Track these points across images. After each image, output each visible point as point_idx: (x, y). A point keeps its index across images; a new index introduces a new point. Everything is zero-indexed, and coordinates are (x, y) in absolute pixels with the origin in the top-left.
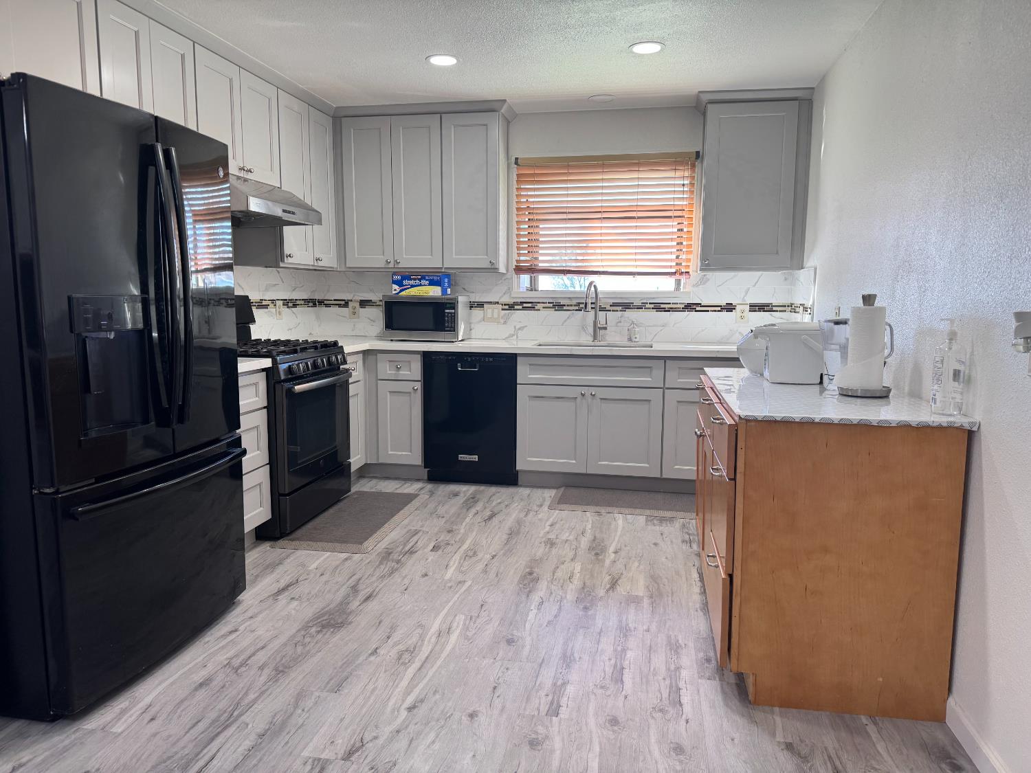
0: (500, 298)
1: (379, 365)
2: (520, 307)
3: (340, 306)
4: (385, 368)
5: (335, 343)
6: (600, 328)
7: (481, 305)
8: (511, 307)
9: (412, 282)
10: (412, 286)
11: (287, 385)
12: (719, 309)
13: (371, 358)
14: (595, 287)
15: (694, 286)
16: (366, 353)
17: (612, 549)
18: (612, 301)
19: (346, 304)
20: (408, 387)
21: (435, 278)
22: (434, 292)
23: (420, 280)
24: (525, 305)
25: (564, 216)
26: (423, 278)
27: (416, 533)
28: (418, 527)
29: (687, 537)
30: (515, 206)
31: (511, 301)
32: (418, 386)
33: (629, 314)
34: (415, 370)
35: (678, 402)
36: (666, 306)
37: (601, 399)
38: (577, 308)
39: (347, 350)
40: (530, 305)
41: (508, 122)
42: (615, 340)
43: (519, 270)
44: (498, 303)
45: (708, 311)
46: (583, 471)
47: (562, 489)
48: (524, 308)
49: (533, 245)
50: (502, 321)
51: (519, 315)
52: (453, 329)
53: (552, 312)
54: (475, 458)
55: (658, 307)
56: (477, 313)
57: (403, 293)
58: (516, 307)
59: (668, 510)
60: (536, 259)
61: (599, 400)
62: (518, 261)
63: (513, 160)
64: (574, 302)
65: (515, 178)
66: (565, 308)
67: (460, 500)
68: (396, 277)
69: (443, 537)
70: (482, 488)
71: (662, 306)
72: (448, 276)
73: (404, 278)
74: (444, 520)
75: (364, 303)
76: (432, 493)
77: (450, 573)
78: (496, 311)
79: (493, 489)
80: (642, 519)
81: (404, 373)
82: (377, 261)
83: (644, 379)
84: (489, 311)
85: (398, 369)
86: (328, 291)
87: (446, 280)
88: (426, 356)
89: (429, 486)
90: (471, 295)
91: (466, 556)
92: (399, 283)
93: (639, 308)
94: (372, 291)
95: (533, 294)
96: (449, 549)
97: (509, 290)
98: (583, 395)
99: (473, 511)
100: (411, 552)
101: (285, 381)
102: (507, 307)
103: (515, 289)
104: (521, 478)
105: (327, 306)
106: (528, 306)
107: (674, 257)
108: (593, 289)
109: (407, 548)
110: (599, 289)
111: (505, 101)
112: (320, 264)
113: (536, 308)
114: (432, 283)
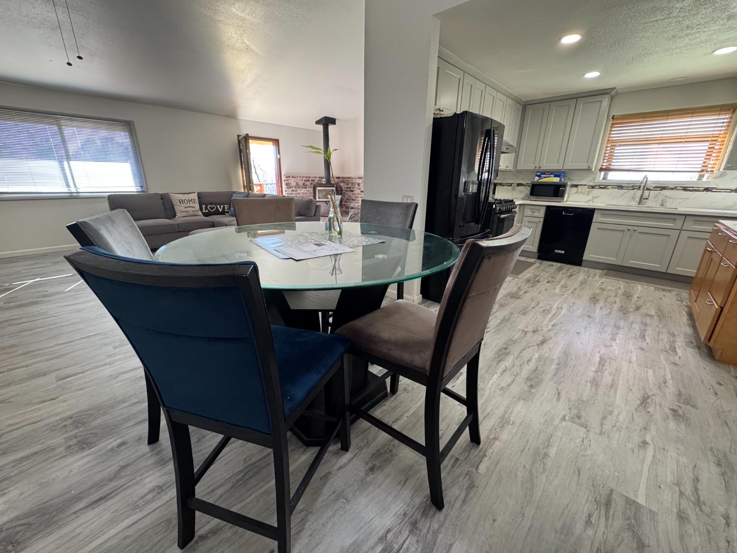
0: (588, 183)
1: (525, 210)
2: (598, 187)
3: (508, 186)
4: (528, 212)
5: (513, 200)
6: (644, 199)
7: (576, 186)
8: (593, 187)
9: (546, 176)
10: (545, 177)
11: (498, 215)
12: (730, 191)
13: (523, 207)
14: (647, 178)
15: (714, 178)
16: (520, 205)
17: (636, 296)
18: (654, 185)
19: (511, 185)
20: (537, 220)
21: (558, 174)
22: (556, 180)
23: (550, 175)
24: (601, 186)
25: (636, 143)
26: (552, 174)
27: (538, 276)
28: (539, 274)
29: (679, 299)
30: (607, 139)
31: (594, 184)
32: (542, 220)
33: (664, 192)
34: (542, 213)
35: (689, 237)
36: (691, 189)
37: (639, 232)
38: (632, 188)
39: (516, 203)
40: (604, 186)
41: (612, 98)
42: (653, 204)
43: (601, 170)
44: (586, 185)
45: (721, 192)
46: (620, 264)
47: (606, 271)
48: (600, 188)
49: (611, 157)
50: (586, 193)
51: (597, 191)
52: (562, 196)
53: (616, 190)
54: (563, 252)
55: (685, 189)
56: (574, 189)
57: (540, 180)
58: (596, 187)
59: (668, 286)
60: (610, 164)
61: (638, 233)
62: (602, 166)
63: (611, 116)
64: (631, 185)
65: (610, 124)
66: (624, 188)
67: (555, 268)
68: (538, 174)
69: (550, 279)
70: (564, 265)
71: (688, 188)
72: (564, 173)
73: (542, 174)
74: (549, 274)
75: (519, 185)
76: (541, 264)
77: (557, 291)
78: (584, 189)
79: (569, 266)
80: (652, 288)
81: (536, 214)
82: (531, 167)
83: (671, 225)
84: (581, 189)
85: (534, 212)
86: (504, 179)
87: (563, 175)
88: (548, 207)
89: (539, 261)
90: (573, 181)
91: (562, 287)
92: (539, 176)
93: (672, 189)
94: (523, 180)
95: (605, 181)
96: (554, 283)
97: (594, 179)
98: (629, 229)
99: (561, 272)
100: (538, 281)
101: (498, 213)
102: (591, 187)
103: (597, 179)
104: (583, 263)
105: (503, 185)
106: (604, 187)
107: (702, 162)
108: (645, 179)
109: (536, 280)
110: (649, 179)
111: (615, 88)
112: (508, 168)
113: (607, 188)
114: (556, 176)
